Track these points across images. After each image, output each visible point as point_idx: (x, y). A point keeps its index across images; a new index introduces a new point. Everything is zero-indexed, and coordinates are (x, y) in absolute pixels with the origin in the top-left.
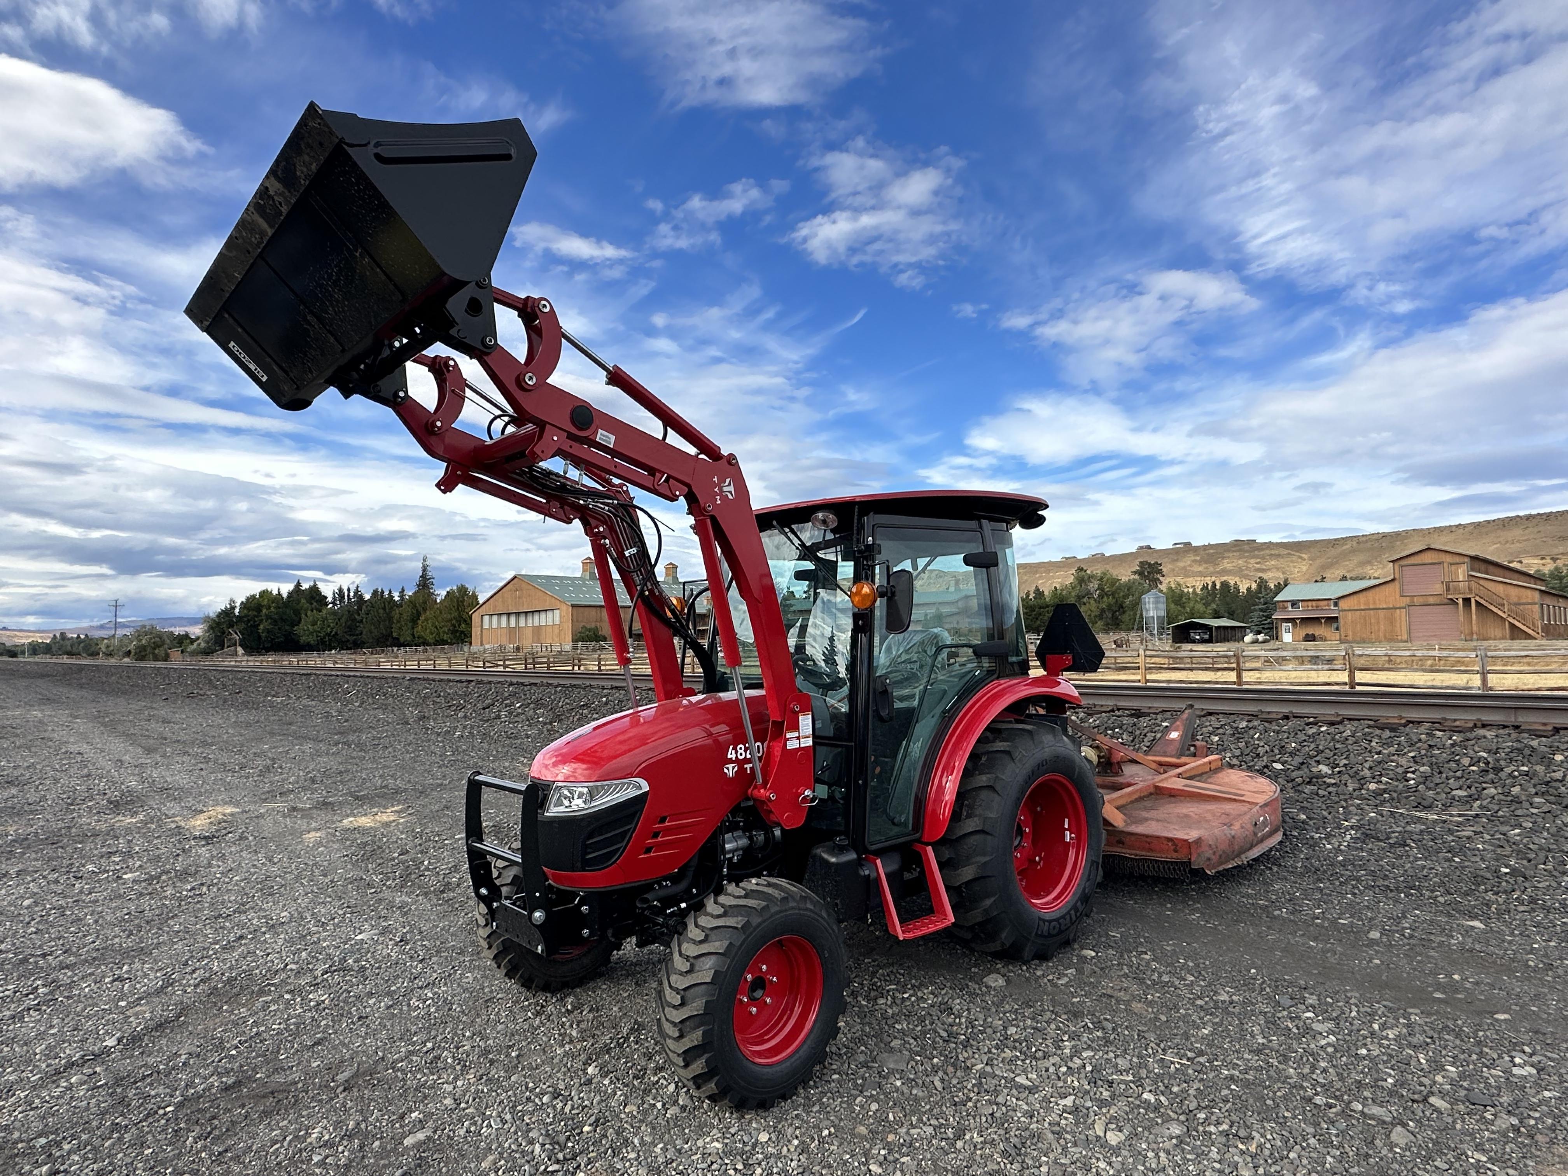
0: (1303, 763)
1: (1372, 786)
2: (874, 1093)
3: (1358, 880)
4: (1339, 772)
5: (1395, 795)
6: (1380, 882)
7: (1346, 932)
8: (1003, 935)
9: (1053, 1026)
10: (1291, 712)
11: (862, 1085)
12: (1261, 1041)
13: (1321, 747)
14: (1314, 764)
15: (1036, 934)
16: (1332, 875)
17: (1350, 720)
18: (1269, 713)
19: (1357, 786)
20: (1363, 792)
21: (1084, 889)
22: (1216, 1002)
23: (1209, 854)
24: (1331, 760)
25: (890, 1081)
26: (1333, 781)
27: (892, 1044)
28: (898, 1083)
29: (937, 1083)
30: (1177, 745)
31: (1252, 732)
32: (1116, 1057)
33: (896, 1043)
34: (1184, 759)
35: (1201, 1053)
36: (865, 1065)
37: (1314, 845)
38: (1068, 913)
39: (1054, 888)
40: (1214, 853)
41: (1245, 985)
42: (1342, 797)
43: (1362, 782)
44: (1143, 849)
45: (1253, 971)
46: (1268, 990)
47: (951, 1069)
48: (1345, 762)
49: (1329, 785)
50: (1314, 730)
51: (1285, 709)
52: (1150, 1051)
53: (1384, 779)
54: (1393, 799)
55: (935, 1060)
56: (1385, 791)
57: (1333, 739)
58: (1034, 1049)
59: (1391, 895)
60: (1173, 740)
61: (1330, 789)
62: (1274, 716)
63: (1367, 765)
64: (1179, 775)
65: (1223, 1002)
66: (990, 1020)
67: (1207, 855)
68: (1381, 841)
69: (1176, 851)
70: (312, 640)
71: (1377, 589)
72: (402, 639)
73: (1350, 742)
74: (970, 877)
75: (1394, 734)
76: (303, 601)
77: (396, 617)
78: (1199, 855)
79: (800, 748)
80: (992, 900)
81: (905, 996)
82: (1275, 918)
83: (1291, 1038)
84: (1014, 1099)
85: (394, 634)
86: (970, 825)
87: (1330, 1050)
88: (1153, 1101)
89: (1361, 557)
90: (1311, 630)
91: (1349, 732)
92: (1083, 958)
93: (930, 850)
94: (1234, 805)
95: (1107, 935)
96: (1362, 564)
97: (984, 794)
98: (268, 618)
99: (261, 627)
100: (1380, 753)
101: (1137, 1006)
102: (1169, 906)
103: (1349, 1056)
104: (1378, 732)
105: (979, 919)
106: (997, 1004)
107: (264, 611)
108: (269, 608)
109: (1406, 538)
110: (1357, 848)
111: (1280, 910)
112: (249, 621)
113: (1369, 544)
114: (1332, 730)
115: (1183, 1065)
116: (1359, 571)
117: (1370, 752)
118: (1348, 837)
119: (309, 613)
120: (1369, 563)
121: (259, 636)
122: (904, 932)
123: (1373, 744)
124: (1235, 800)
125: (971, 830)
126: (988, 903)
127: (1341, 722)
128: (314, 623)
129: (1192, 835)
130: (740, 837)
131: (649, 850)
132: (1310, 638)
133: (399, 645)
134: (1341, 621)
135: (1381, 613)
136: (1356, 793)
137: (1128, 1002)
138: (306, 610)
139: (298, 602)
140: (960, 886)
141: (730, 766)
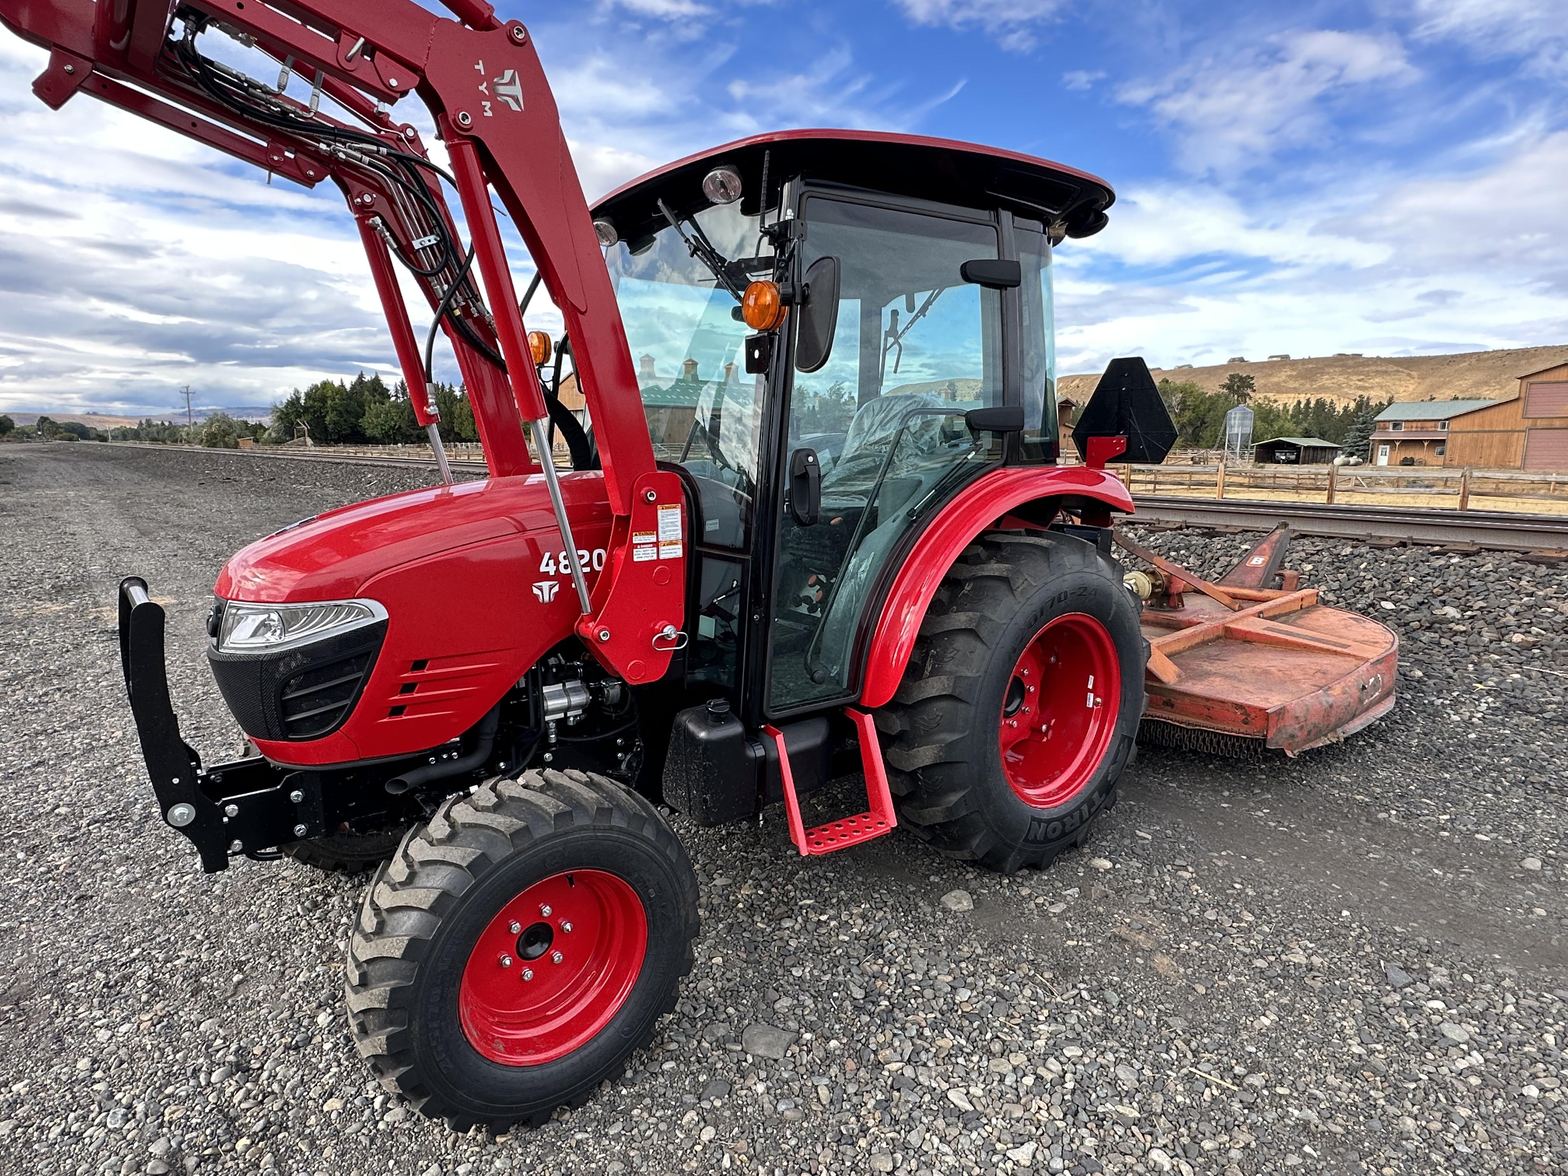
0: (1423, 603)
1: (1517, 638)
2: (718, 1103)
3: (1500, 770)
4: (1472, 617)
5: (1549, 651)
6: (1535, 777)
7: (1487, 855)
8: (975, 842)
9: (1027, 992)
10: (1411, 538)
11: (705, 1085)
12: (1357, 1049)
13: (1449, 584)
14: (1438, 604)
15: (1026, 840)
16: (1462, 761)
17: (1489, 550)
18: (1381, 538)
19: (1495, 636)
20: (1503, 644)
21: (1106, 776)
22: (1285, 965)
23: (1292, 727)
24: (1463, 601)
25: (749, 1083)
26: (1463, 628)
27: (777, 1006)
28: (760, 1088)
29: (824, 1093)
30: (1259, 573)
31: (1357, 561)
32: (1118, 1062)
33: (783, 1004)
34: (1267, 593)
35: (1255, 1068)
36: (720, 1044)
37: (1435, 714)
38: (1078, 808)
39: (1062, 772)
40: (1302, 728)
41: (1331, 936)
42: (1473, 649)
43: (1503, 631)
44: (1200, 716)
45: (1345, 913)
46: (1368, 948)
47: (851, 1065)
48: (1482, 604)
49: (1456, 633)
50: (1442, 562)
51: (1402, 534)
52: (1174, 1054)
53: (1534, 630)
54: (1545, 656)
55: (833, 1043)
56: (1534, 645)
57: (1467, 574)
58: (989, 1036)
59: (1552, 797)
60: (1255, 568)
61: (1457, 638)
62: (1387, 542)
63: (1512, 610)
64: (1259, 615)
65: (1297, 966)
66: (933, 973)
67: (1290, 730)
68: (1532, 714)
69: (1246, 722)
70: (377, 433)
71: (1497, 409)
72: (463, 435)
73: (1491, 579)
74: (928, 762)
75: (1551, 571)
76: (367, 393)
77: (457, 412)
78: (1279, 730)
79: (659, 561)
80: (960, 795)
81: (824, 918)
82: (1379, 823)
83: (1407, 1050)
84: (936, 1140)
85: (456, 430)
86: (934, 686)
87: (1475, 1081)
88: (1167, 1167)
89: (1480, 376)
90: (1409, 454)
91: (1490, 567)
92: (1093, 871)
93: (869, 719)
94: (1334, 660)
95: (1133, 835)
96: (1477, 384)
97: (961, 642)
98: (334, 409)
99: (328, 418)
100: (1531, 595)
101: (1162, 962)
102: (1226, 793)
103: (1509, 1099)
104: (1531, 567)
105: (940, 819)
106: (952, 944)
107: (329, 402)
108: (334, 400)
109: (1534, 356)
110: (1496, 723)
111: (1387, 811)
112: (315, 412)
113: (1490, 362)
114: (1466, 562)
115: (1224, 1090)
116: (1474, 391)
117: (1518, 593)
118: (1484, 706)
119: (372, 406)
120: (1486, 383)
121: (326, 428)
122: (809, 843)
123: (1523, 583)
124: (1336, 653)
125: (934, 693)
126: (954, 798)
127: (1478, 553)
128: (378, 416)
129: (1272, 702)
130: (575, 690)
131: (398, 710)
132: (1408, 462)
133: (462, 440)
134: (1448, 445)
135: (1497, 436)
136: (1493, 646)
137: (1149, 954)
138: (370, 402)
139: (362, 395)
140: (915, 772)
141: (546, 585)
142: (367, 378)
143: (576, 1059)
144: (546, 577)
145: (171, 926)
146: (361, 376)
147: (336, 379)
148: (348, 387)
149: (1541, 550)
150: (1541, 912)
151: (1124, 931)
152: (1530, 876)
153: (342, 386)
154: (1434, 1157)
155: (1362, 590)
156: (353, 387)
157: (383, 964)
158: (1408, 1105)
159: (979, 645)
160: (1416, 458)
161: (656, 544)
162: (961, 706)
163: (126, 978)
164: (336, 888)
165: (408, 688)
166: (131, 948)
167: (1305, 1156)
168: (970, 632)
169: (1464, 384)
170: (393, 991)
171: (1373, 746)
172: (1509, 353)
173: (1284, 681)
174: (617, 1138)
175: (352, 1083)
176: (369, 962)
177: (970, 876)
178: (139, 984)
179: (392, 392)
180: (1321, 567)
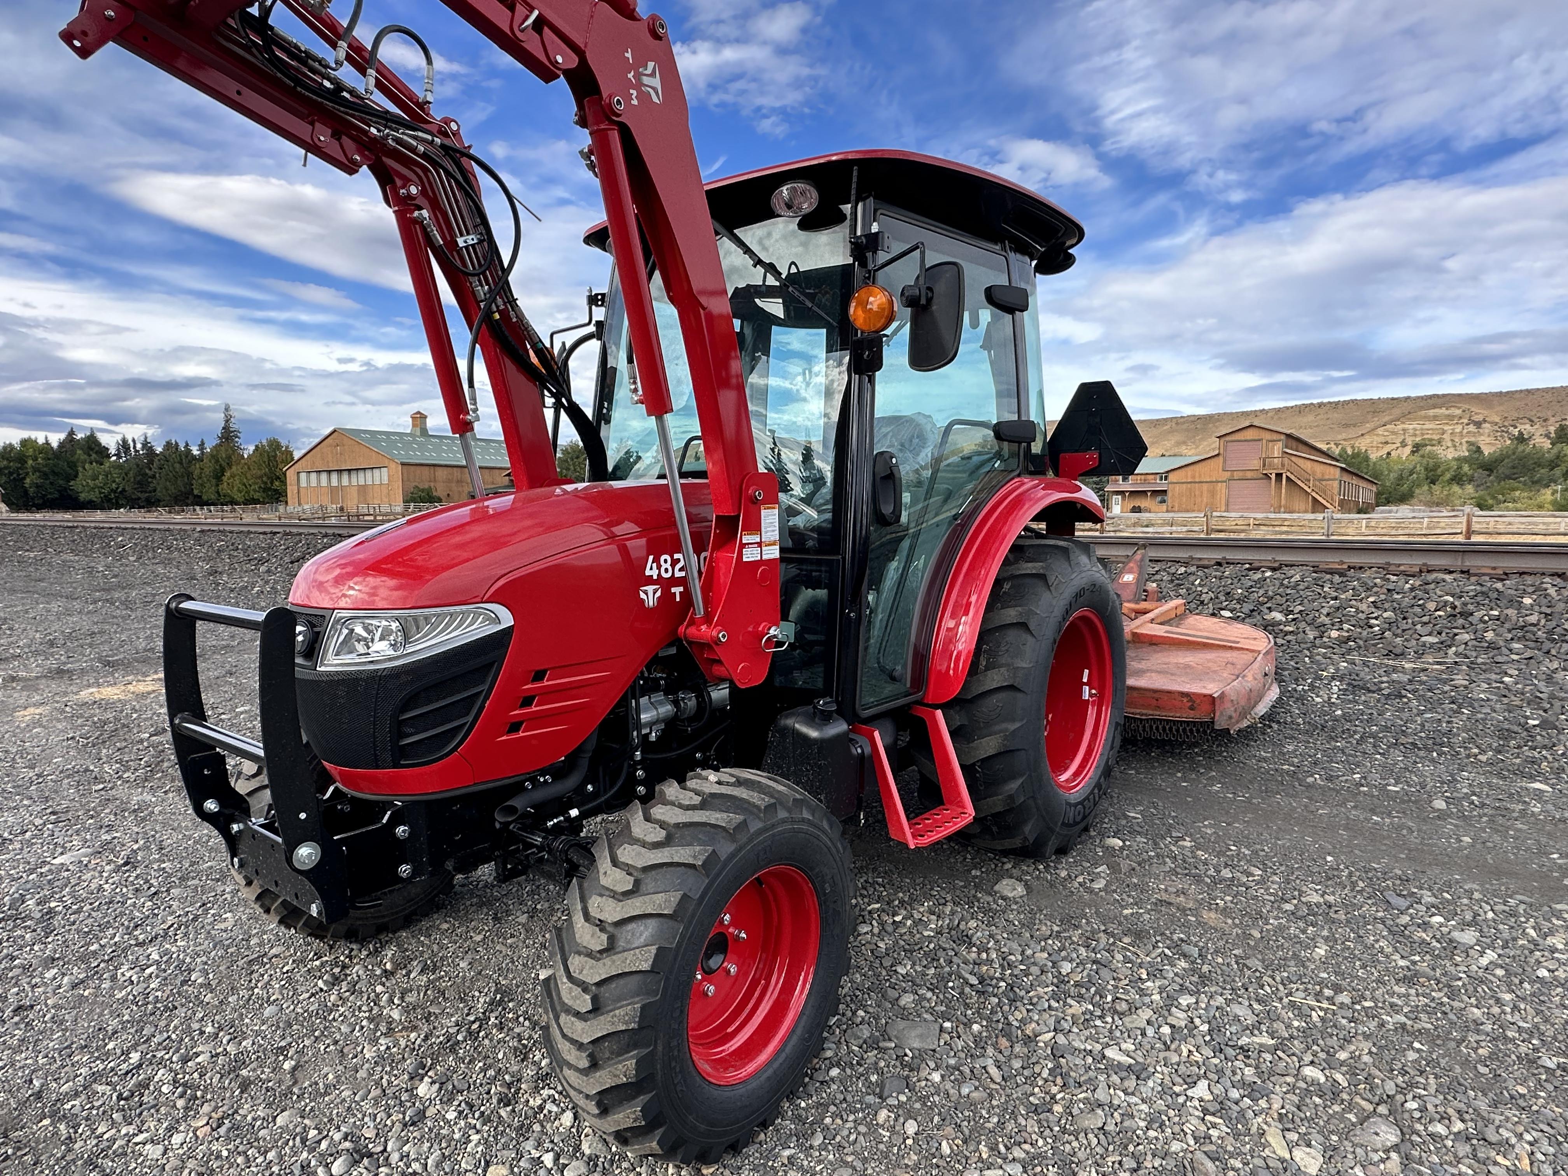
0: (1253, 610)
1: (1334, 634)
2: (903, 1098)
3: (1374, 736)
4: (1294, 620)
5: (1361, 643)
6: (1403, 740)
7: (1403, 802)
8: (1027, 829)
9: (1119, 957)
10: (1224, 558)
11: (881, 1085)
12: (1402, 963)
13: (1270, 593)
14: (1267, 611)
15: (1063, 824)
16: (1343, 732)
17: (1286, 566)
18: (1200, 559)
19: (1317, 634)
20: (1325, 639)
21: (1107, 762)
22: (1308, 905)
23: (1230, 710)
24: (1284, 606)
25: (924, 1074)
26: (1291, 629)
27: (902, 1002)
28: (936, 1077)
29: (993, 1071)
30: (1133, 587)
31: (1192, 578)
32: (1228, 1002)
33: (907, 1000)
34: (1143, 605)
35: (1338, 989)
36: (872, 1044)
37: (1301, 699)
38: (1092, 792)
40: (1235, 711)
41: (1329, 878)
42: (1303, 646)
43: (1322, 630)
44: (1148, 707)
45: (1329, 858)
46: (1361, 884)
47: (1004, 1042)
48: (1300, 608)
49: (1287, 633)
50: (1258, 576)
51: (1217, 555)
52: (1267, 988)
53: (1346, 626)
54: (1360, 647)
55: (976, 1027)
56: (1348, 639)
57: (1282, 584)
58: (1109, 998)
59: (1422, 753)
60: (1127, 584)
61: (1289, 637)
62: (1206, 563)
63: (1325, 611)
64: (1152, 621)
65: (1318, 905)
66: (1029, 952)
67: (1229, 713)
68: (1374, 692)
69: (1192, 708)
70: (94, 496)
71: (1203, 463)
72: (205, 498)
73: (1301, 587)
74: (991, 752)
75: (1345, 579)
76: (79, 452)
77: (197, 472)
78: (1222, 713)
79: (761, 562)
80: (1019, 781)
81: (898, 919)
82: (1309, 786)
83: (1439, 956)
84: (1121, 1094)
85: (196, 492)
86: (994, 679)
87: (1500, 972)
88: (1322, 1080)
89: (1178, 437)
90: (1137, 503)
91: (1298, 577)
92: (1110, 851)
93: (939, 713)
94: (1235, 654)
95: (1126, 817)
96: (1178, 444)
97: (1012, 635)
98: (35, 470)
99: (28, 481)
100: (1336, 598)
101: (1210, 917)
102: (1179, 775)
103: (1532, 982)
104: (1328, 576)
105: (1000, 809)
106: (1029, 925)
107: (30, 462)
108: (35, 459)
109: (1218, 420)
110: (1350, 702)
111: (1312, 776)
112: (11, 474)
113: (1185, 426)
114: (1278, 575)
115: (1326, 1010)
116: (1176, 450)
117: (1325, 597)
118: (1335, 689)
119: (87, 466)
120: (1184, 443)
121: (26, 492)
122: (914, 836)
123: (1326, 589)
124: (1231, 648)
125: (995, 685)
126: (1013, 786)
127: (1280, 568)
128: (95, 477)
129: (1212, 688)
130: (661, 703)
131: (515, 727)
132: (1136, 510)
133: (202, 504)
134: (1170, 494)
135: (1205, 486)
136: (1317, 642)
137: (1196, 912)
138: (84, 462)
139: (73, 453)
140: (974, 764)
141: (650, 589)
142: (80, 436)
143: (770, 1071)
144: (650, 581)
145: (162, 1024)
146: (72, 433)
147: (40, 437)
148: (55, 445)
149: (1327, 563)
150: (1467, 839)
151: (1165, 897)
152: (1442, 816)
153: (47, 443)
154: (1510, 1034)
155: (1202, 602)
156: (62, 445)
157: (622, 982)
158: (1466, 998)
159: (1030, 638)
160: (1142, 506)
161: (760, 544)
162: (1019, 695)
163: (144, 1085)
164: (350, 957)
165: (527, 702)
166: (126, 1053)
167: (1418, 1051)
168: (1023, 626)
169: (1168, 444)
170: (643, 1008)
171: (1271, 727)
172: (1199, 418)
173: (1205, 674)
174: (823, 1147)
175: (505, 1147)
176: (599, 984)
177: (1008, 866)
178: (165, 1089)
179: (113, 451)
180: (1163, 585)
